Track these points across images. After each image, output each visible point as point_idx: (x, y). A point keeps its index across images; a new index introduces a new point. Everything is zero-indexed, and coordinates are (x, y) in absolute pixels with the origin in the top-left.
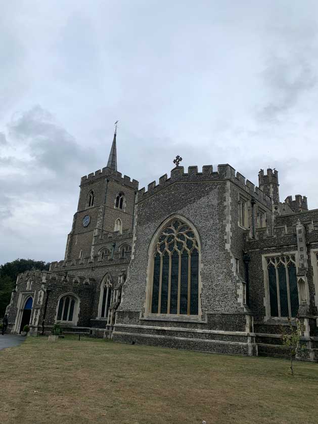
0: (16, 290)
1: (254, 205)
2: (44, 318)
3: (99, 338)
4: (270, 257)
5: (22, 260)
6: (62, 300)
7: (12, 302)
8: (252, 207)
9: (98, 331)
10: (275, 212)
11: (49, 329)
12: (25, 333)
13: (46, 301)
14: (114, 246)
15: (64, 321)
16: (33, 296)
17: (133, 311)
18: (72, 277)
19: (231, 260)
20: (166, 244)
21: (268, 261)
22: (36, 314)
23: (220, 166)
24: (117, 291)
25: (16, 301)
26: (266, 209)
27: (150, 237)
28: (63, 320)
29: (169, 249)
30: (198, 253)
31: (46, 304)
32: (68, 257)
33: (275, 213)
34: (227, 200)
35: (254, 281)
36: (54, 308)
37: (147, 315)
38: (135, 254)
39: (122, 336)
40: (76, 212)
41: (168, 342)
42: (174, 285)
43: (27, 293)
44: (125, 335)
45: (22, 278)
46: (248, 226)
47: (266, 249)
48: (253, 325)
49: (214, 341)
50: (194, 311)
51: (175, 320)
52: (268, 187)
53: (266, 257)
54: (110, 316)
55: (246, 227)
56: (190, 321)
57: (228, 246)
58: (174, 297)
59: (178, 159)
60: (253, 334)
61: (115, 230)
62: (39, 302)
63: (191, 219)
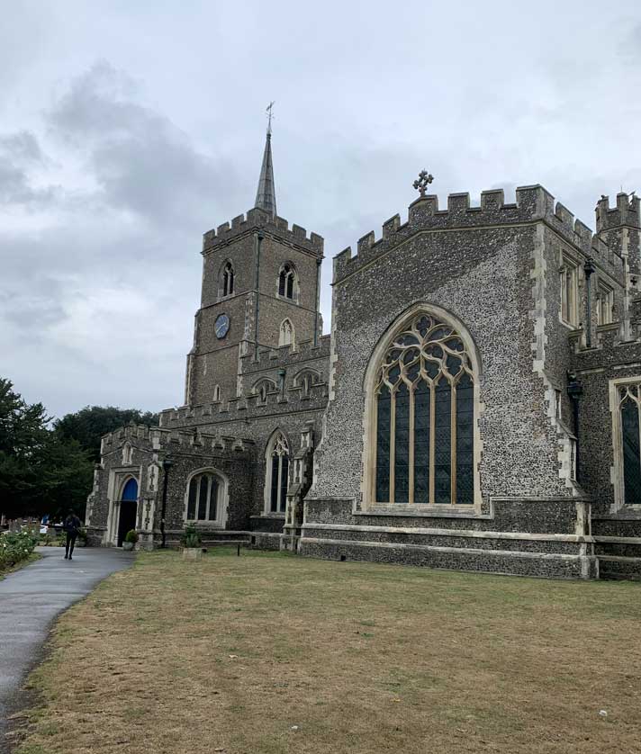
0: (102, 465)
1: (592, 275)
2: (163, 517)
3: (272, 550)
4: (627, 384)
5: (95, 409)
6: (193, 483)
7: (96, 488)
8: (587, 279)
9: (267, 538)
10: (631, 289)
11: (173, 536)
12: (130, 544)
13: (165, 484)
14: (283, 375)
15: (201, 522)
16: (137, 476)
17: (338, 498)
18: (208, 438)
19: (546, 393)
20: (402, 366)
21: (623, 392)
22: (148, 510)
23: (521, 191)
24: (301, 463)
25: (104, 487)
26: (613, 283)
27: (366, 354)
28: (199, 519)
29: (408, 377)
30: (472, 383)
31: (165, 490)
32: (191, 399)
33: (632, 291)
34: (537, 265)
35: (591, 434)
36: (180, 499)
37: (368, 505)
38: (335, 389)
39: (321, 546)
40: (199, 308)
41: (414, 556)
42: (422, 448)
43: (124, 470)
44: (326, 544)
45: (110, 443)
46: (578, 323)
47: (619, 368)
48: (589, 521)
49: (509, 553)
50: (466, 496)
51: (425, 515)
52: (619, 235)
53: (617, 385)
54: (290, 510)
55: (574, 324)
56: (457, 516)
57: (538, 366)
58: (422, 470)
59: (424, 180)
60: (589, 538)
61: (281, 344)
62: (152, 487)
63: (456, 311)
